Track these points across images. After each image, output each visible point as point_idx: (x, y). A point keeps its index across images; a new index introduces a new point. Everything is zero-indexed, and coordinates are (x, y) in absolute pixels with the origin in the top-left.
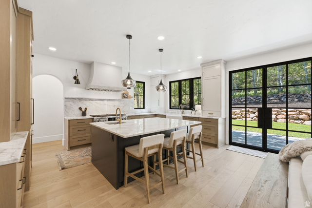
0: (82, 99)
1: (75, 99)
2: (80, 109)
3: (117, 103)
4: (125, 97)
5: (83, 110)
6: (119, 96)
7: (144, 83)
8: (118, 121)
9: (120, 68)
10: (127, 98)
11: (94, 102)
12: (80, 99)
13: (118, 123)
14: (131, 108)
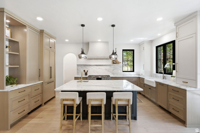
0: (86, 65)
1: (82, 65)
2: (84, 71)
3: (108, 67)
4: (114, 63)
5: (86, 72)
6: (110, 62)
7: (133, 50)
8: (80, 81)
9: (107, 43)
10: (116, 63)
11: (92, 67)
12: (85, 65)
13: (80, 82)
14: (119, 71)
